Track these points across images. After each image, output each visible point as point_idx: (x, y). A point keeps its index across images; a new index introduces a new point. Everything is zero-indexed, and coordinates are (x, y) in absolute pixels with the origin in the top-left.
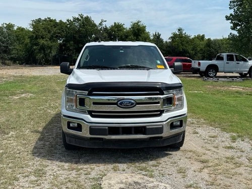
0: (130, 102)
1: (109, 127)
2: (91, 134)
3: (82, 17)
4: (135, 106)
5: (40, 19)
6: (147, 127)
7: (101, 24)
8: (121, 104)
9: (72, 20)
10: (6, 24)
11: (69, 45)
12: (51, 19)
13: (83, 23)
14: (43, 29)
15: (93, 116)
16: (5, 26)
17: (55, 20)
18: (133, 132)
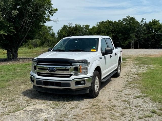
0: (53, 69)
1: (44, 81)
2: (37, 84)
3: (128, 18)
4: (56, 71)
5: (103, 21)
6: (61, 83)
7: (142, 21)
8: (49, 69)
9: (122, 20)
10: (85, 25)
11: (118, 36)
12: (110, 21)
13: (129, 21)
14: (104, 27)
15: (39, 75)
16: (84, 26)
17: (112, 21)
18: (55, 85)
